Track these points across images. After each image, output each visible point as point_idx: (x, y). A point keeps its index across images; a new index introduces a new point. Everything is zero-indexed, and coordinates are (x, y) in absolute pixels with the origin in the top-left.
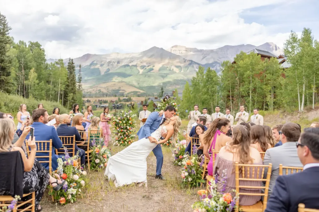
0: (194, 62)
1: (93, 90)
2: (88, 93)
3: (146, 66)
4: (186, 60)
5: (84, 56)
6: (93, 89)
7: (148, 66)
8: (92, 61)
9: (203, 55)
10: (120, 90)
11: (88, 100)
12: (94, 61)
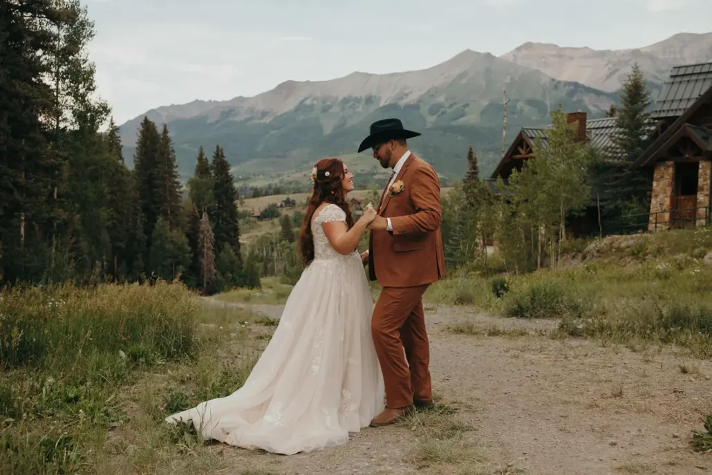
0: (583, 87)
1: (305, 175)
2: (290, 183)
3: (444, 107)
4: (559, 82)
5: (280, 87)
6: (303, 173)
7: (451, 106)
8: (301, 99)
9: (610, 66)
10: (375, 174)
11: (288, 199)
12: (306, 99)
